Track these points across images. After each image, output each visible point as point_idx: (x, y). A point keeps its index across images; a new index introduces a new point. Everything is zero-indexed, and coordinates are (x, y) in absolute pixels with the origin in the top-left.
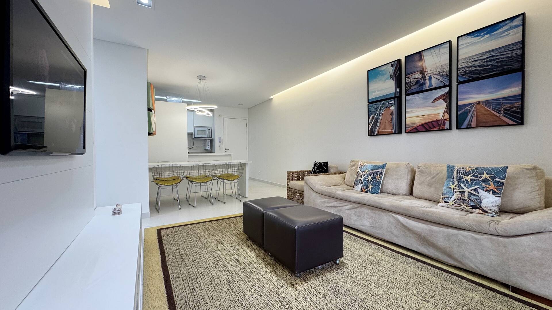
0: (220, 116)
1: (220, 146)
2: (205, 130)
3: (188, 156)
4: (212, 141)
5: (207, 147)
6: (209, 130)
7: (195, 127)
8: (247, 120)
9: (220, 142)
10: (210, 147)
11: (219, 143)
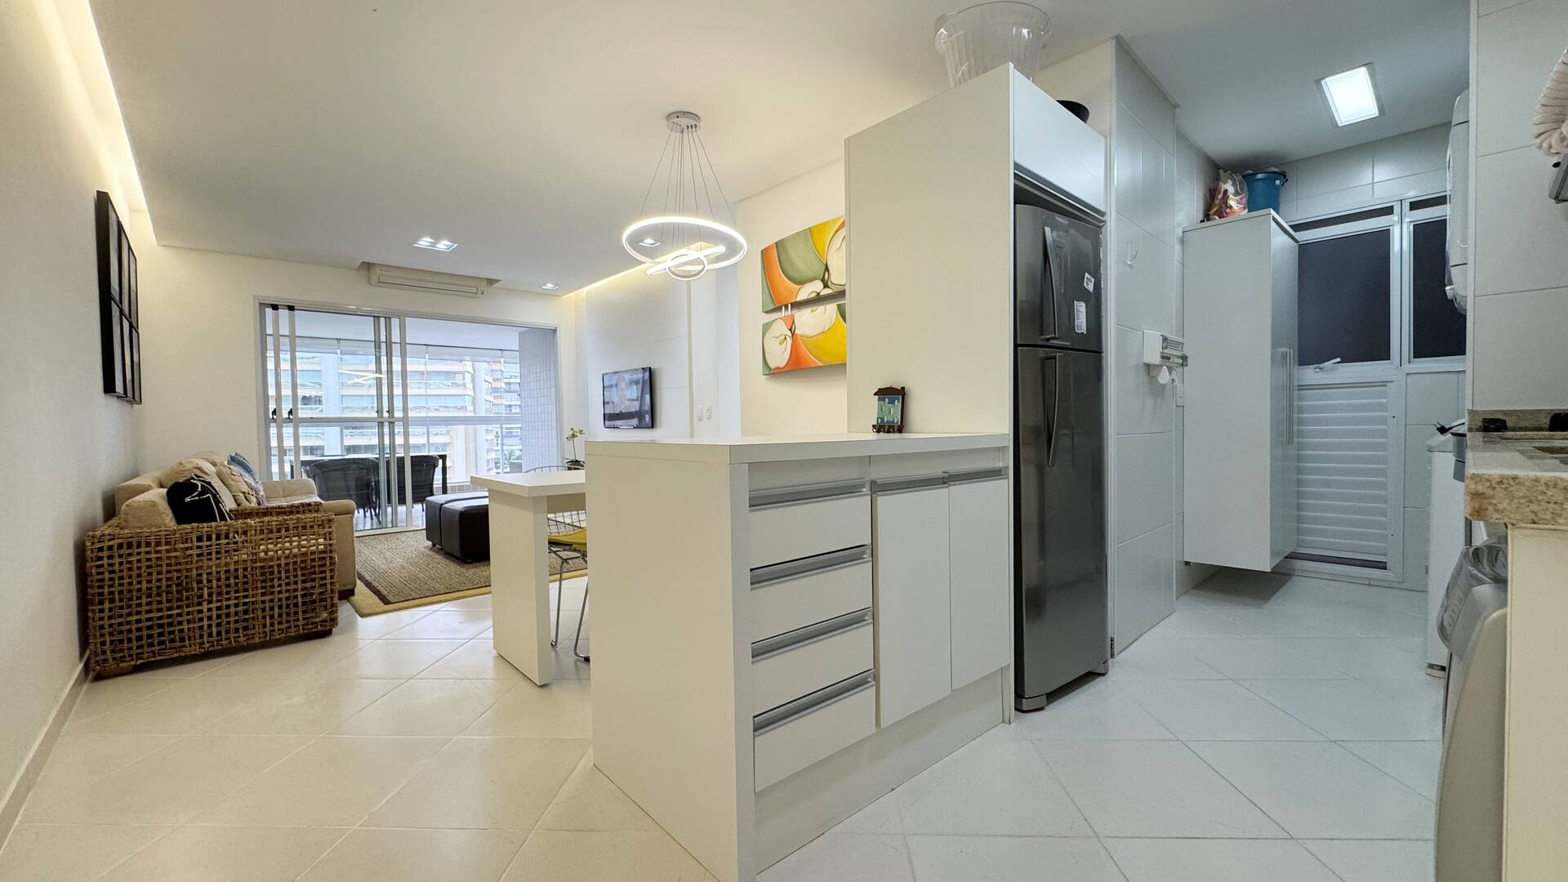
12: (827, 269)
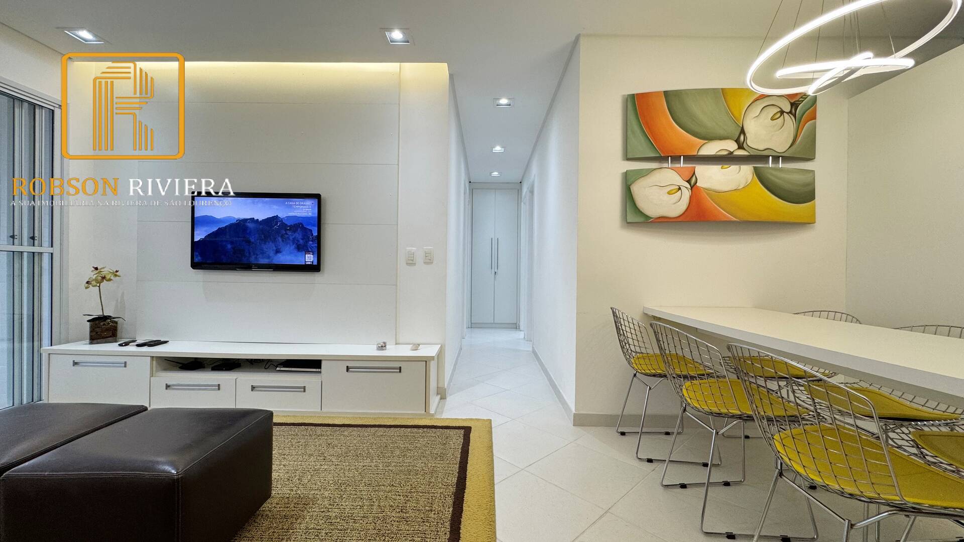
12: (743, 131)
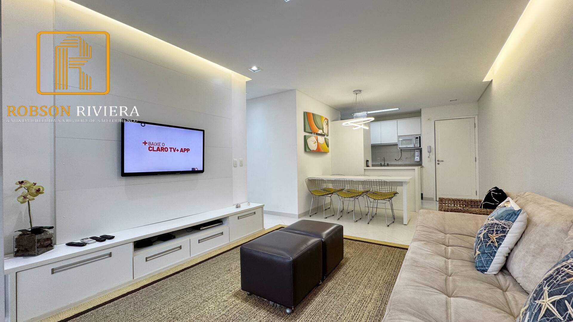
0: (428, 119)
1: (430, 157)
2: (412, 139)
3: (365, 169)
4: (421, 151)
5: (416, 158)
6: (417, 138)
7: (399, 137)
8: (476, 118)
9: (430, 152)
10: (418, 158)
11: (429, 154)
